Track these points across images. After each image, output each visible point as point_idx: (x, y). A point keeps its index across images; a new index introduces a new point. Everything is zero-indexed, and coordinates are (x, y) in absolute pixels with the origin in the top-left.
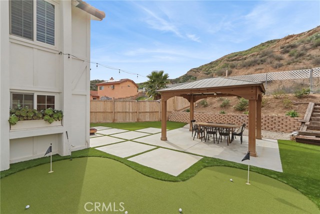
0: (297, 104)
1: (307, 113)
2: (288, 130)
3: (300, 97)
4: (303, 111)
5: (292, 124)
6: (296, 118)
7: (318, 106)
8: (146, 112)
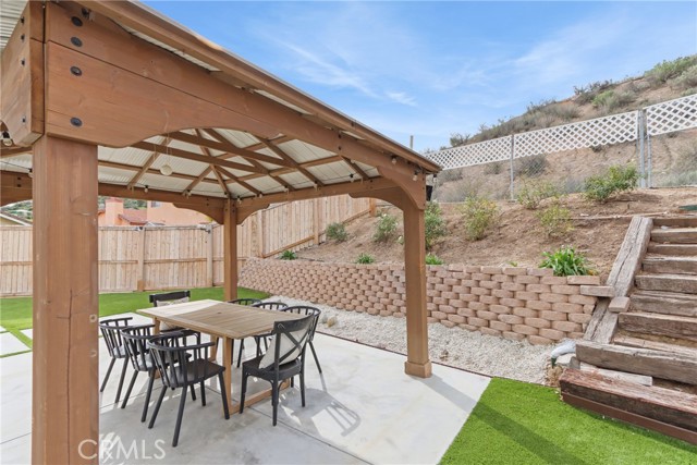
0: (591, 225)
1: (621, 255)
2: (544, 332)
3: (605, 200)
4: (608, 247)
5: (560, 306)
6: (573, 279)
7: (665, 230)
8: (169, 261)
